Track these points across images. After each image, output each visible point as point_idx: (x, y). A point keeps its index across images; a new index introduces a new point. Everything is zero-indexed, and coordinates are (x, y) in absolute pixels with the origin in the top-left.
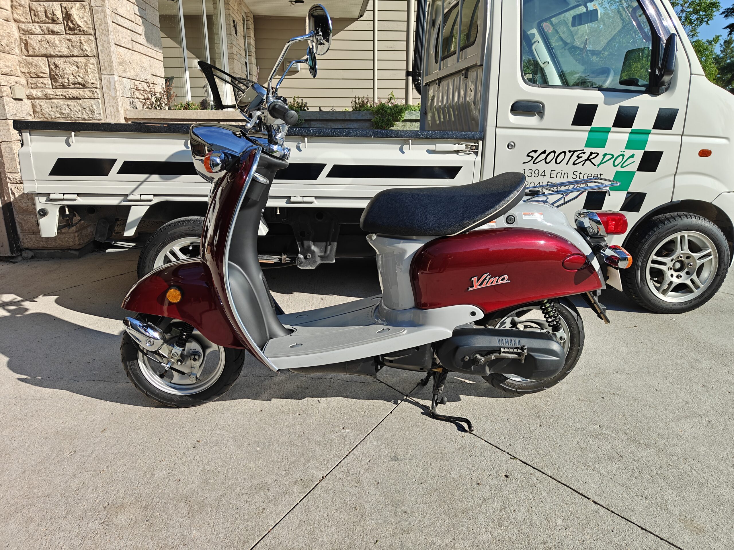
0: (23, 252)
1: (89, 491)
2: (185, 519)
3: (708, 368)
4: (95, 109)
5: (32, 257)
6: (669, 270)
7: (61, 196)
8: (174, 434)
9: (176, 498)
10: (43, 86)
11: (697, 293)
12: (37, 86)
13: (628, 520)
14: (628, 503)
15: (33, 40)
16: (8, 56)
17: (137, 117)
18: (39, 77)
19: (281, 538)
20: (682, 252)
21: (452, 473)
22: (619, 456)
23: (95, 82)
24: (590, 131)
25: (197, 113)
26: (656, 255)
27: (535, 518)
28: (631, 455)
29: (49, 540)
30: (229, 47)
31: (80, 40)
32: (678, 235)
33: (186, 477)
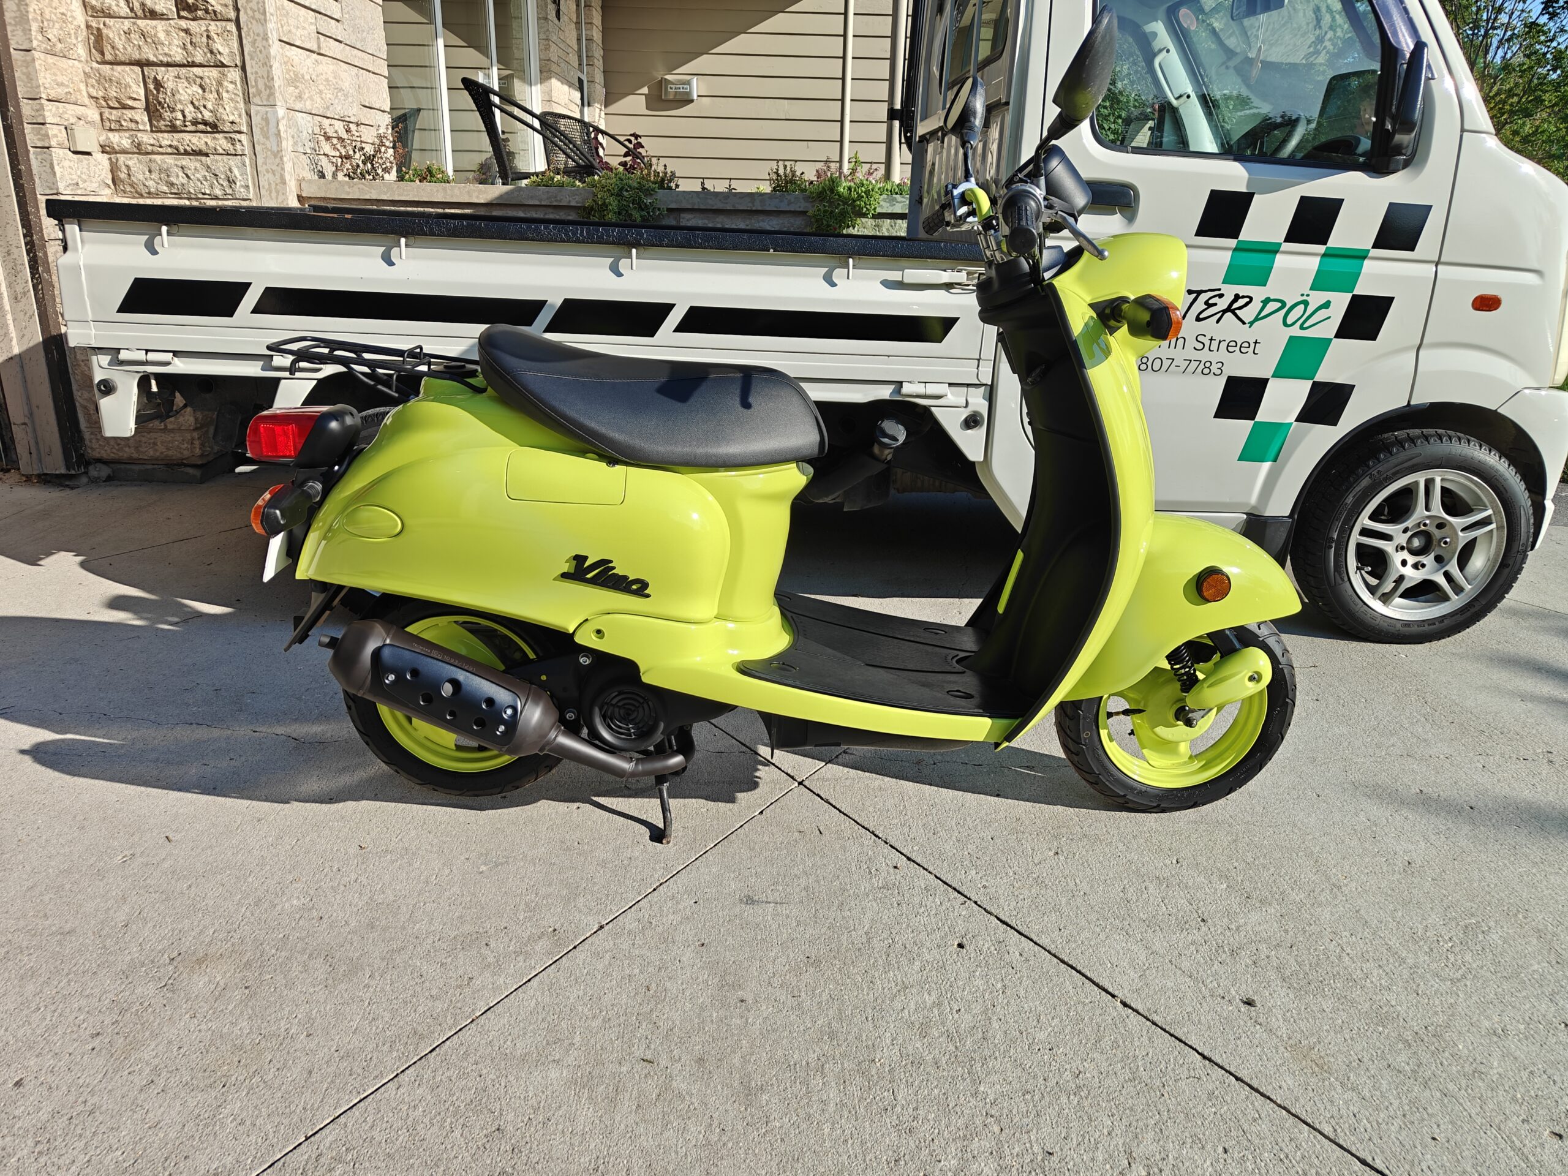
0: (91, 468)
1: (147, 929)
2: (316, 989)
3: (1442, 756)
4: (238, 175)
5: (109, 479)
6: (1397, 551)
7: (141, 356)
8: (327, 832)
9: (308, 951)
10: (133, 126)
11: (1456, 602)
12: (122, 125)
13: (1180, 1040)
14: (1190, 1009)
15: (114, 30)
16: (63, 63)
17: (323, 195)
18: (124, 107)
19: (493, 1033)
20: (1427, 513)
21: (853, 933)
22: (1199, 920)
23: (237, 120)
24: (1235, 250)
25: (445, 189)
26: (1373, 517)
27: (995, 1025)
28: (1226, 920)
29: (59, 1011)
30: (543, 47)
31: (207, 31)
32: (1420, 478)
33: (335, 914)
